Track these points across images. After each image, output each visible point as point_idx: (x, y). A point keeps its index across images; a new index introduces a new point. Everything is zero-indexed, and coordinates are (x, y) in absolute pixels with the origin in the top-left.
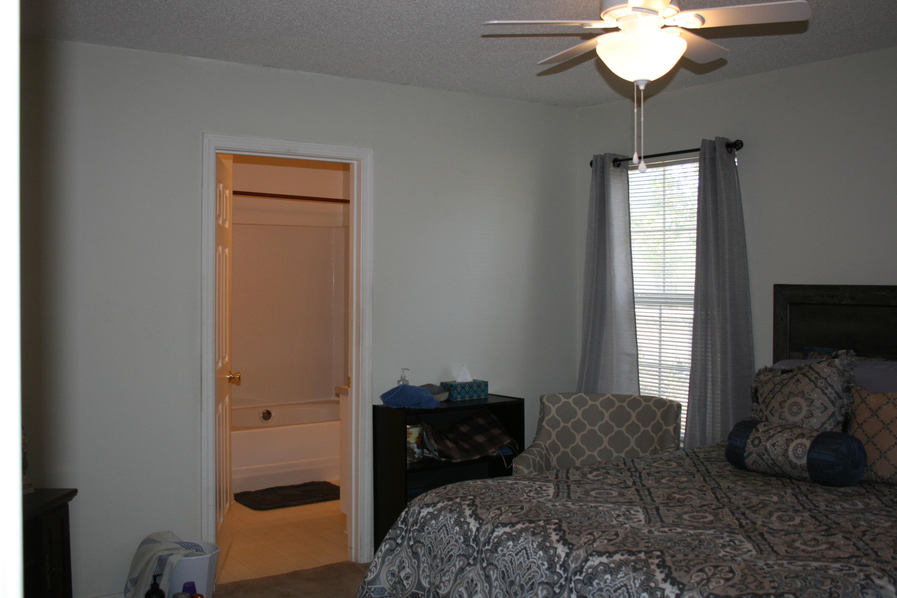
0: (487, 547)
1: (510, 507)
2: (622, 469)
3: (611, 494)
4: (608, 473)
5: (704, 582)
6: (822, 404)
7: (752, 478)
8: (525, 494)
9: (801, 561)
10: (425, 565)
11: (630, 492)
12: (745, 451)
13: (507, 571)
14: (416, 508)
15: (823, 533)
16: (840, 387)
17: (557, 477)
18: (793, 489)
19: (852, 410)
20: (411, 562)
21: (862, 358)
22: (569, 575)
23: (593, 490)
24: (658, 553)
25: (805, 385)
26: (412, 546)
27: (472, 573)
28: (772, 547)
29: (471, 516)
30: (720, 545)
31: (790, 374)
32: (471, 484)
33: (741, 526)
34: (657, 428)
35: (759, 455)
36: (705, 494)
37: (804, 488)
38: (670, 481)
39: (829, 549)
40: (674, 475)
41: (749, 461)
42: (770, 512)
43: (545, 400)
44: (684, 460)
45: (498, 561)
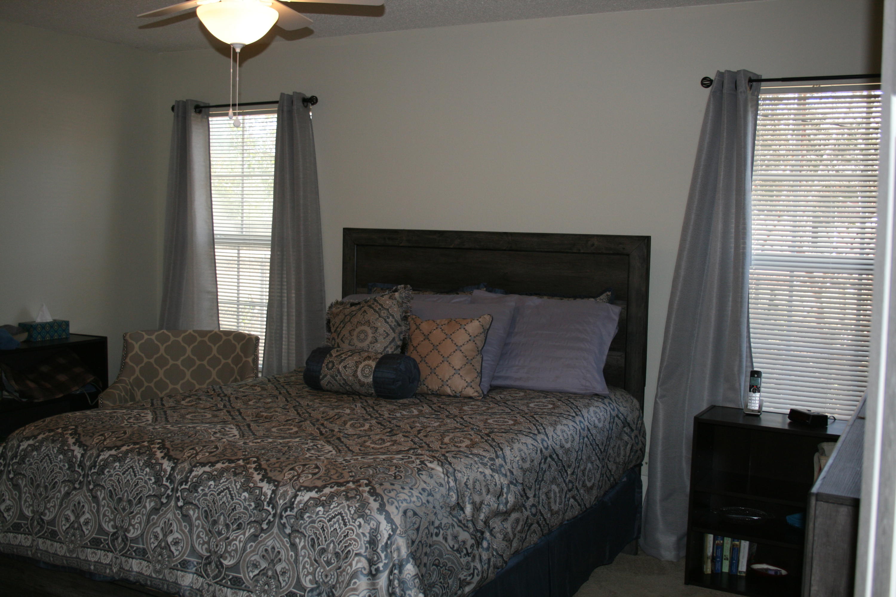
0: (93, 471)
1: (113, 432)
2: (212, 395)
3: (205, 416)
4: (200, 399)
5: (296, 478)
6: (384, 331)
7: (327, 396)
8: (125, 421)
9: (371, 455)
10: (27, 495)
11: (222, 414)
12: (320, 374)
13: (115, 490)
14: (15, 442)
15: (388, 434)
16: (399, 317)
17: (152, 405)
18: (361, 403)
19: (409, 335)
20: (12, 494)
21: (416, 292)
22: (176, 486)
23: (188, 414)
24: (255, 459)
25: (371, 315)
26: (12, 478)
27: (78, 497)
28: (348, 448)
29: (74, 444)
30: (306, 449)
31: (358, 307)
32: (70, 415)
33: (321, 434)
34: (237, 360)
35: (332, 376)
36: (288, 412)
37: (370, 402)
38: (256, 402)
39: (393, 445)
40: (260, 397)
41: (324, 383)
42: (344, 421)
43: (128, 337)
44: (267, 384)
45: (105, 482)
